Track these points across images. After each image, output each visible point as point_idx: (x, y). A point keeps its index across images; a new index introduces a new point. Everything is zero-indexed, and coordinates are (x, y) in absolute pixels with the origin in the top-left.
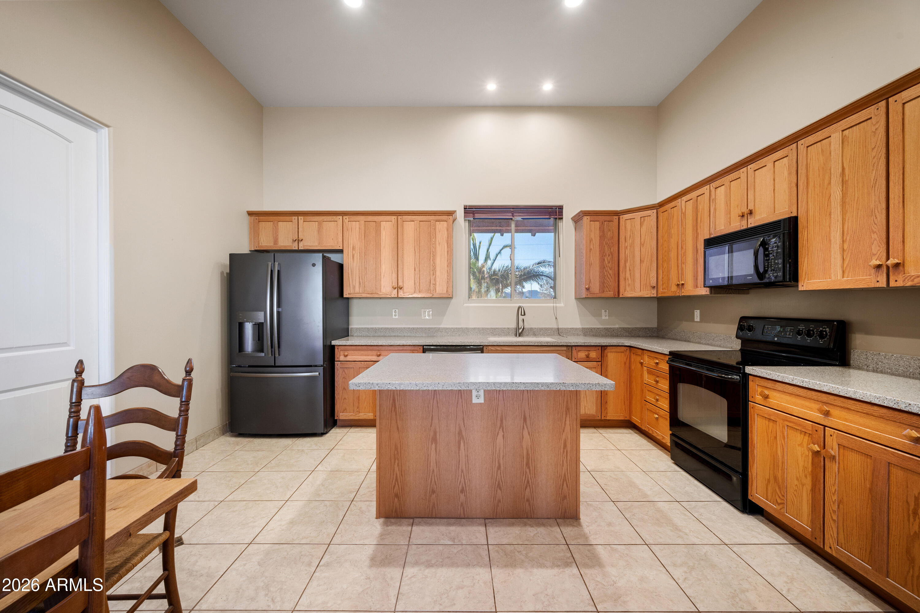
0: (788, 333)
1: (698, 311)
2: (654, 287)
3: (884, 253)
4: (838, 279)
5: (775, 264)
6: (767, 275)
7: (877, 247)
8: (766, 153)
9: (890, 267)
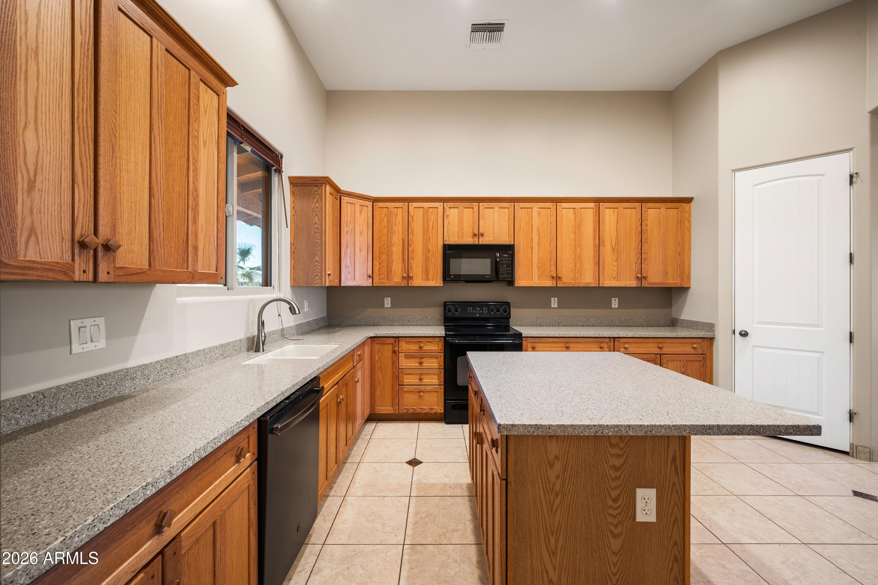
0: (484, 311)
1: (389, 299)
2: (369, 276)
3: (555, 271)
4: (536, 282)
5: (507, 270)
6: (501, 276)
7: (553, 269)
8: (494, 200)
9: (558, 278)
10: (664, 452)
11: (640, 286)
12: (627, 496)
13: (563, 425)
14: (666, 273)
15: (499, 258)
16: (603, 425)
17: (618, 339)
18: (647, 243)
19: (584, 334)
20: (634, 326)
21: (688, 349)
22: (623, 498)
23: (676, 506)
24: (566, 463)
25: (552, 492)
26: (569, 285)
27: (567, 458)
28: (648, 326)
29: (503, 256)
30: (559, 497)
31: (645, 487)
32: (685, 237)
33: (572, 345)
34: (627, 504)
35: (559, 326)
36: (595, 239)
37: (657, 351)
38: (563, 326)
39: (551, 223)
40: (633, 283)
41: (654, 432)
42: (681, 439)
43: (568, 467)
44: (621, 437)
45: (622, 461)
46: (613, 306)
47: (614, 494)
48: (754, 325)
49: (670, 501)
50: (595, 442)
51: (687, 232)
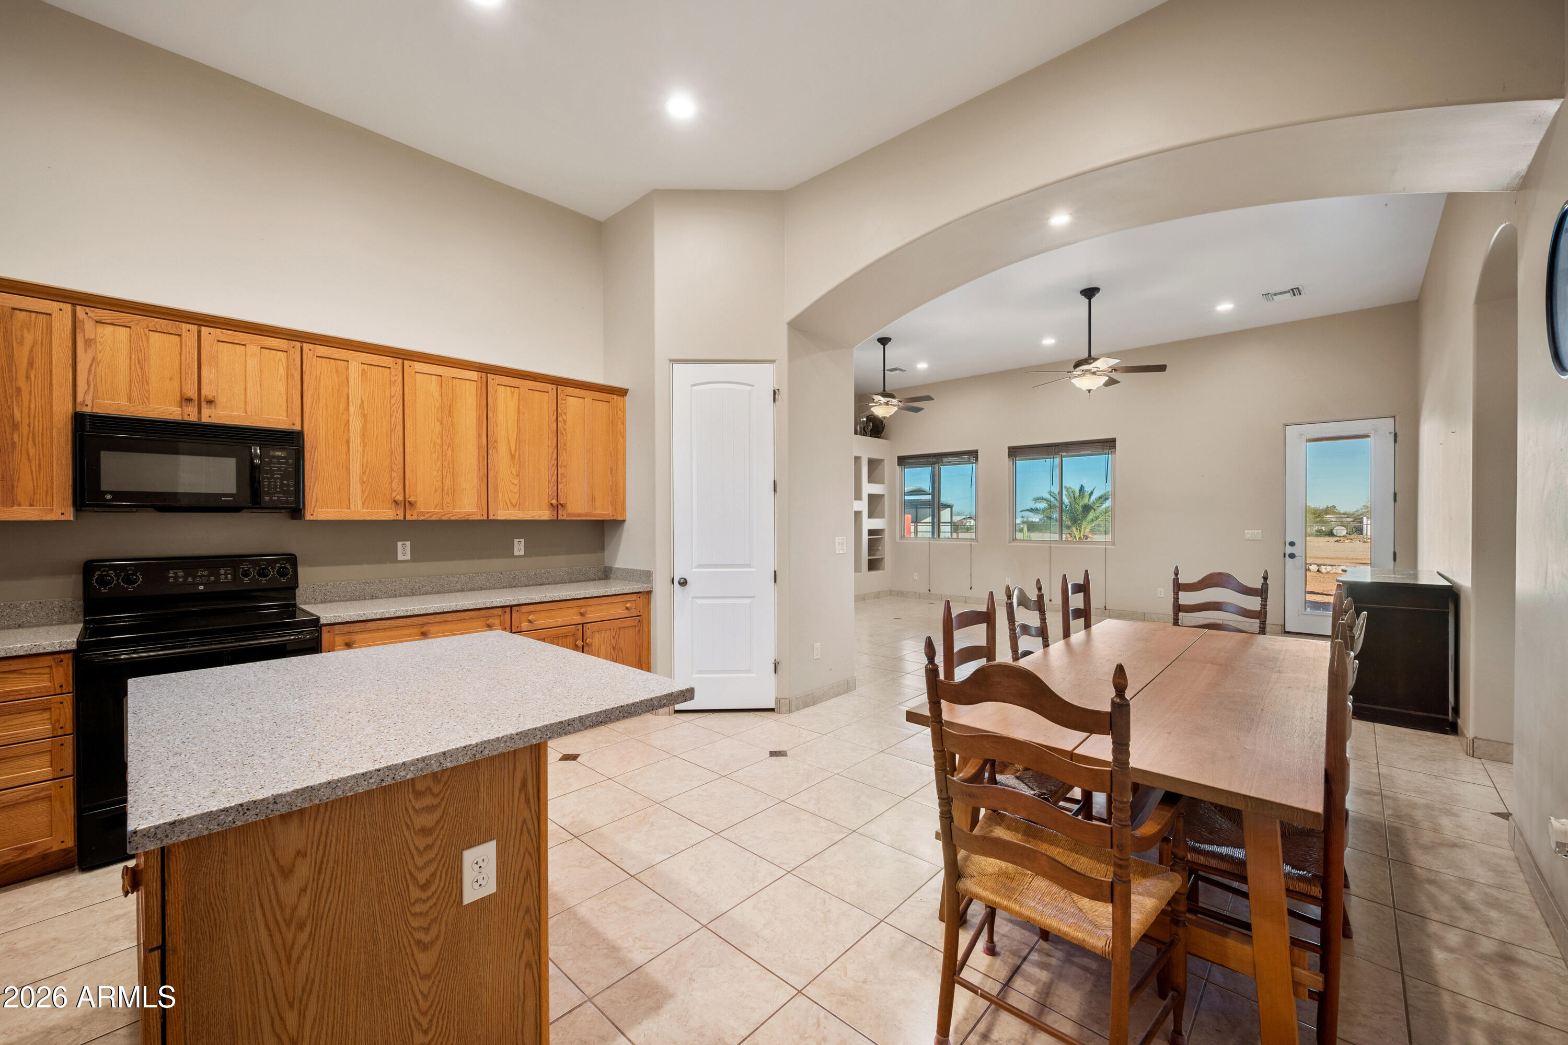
0: (223, 577)
3: (402, 491)
4: (358, 510)
5: (282, 485)
6: (267, 498)
7: (397, 485)
8: (246, 328)
9: (407, 503)
10: (509, 778)
11: (556, 518)
12: (447, 870)
13: (307, 787)
14: (593, 499)
15: (260, 457)
16: (396, 765)
17: (517, 608)
18: (565, 449)
19: (456, 605)
20: (551, 584)
21: (620, 611)
22: (441, 877)
23: (527, 854)
24: (323, 856)
25: (288, 924)
26: (431, 517)
27: (325, 847)
28: (572, 581)
29: (272, 453)
30: (308, 929)
31: (479, 844)
32: (619, 445)
33: (433, 629)
34: (447, 884)
35: (414, 595)
36: (479, 436)
37: (579, 620)
38: (423, 594)
39: (391, 397)
40: (545, 514)
41: (487, 752)
42: (533, 751)
43: (328, 862)
44: (434, 775)
45: (437, 815)
46: (516, 553)
47: (422, 878)
48: (694, 570)
49: (519, 850)
50: (385, 799)
51: (621, 440)
